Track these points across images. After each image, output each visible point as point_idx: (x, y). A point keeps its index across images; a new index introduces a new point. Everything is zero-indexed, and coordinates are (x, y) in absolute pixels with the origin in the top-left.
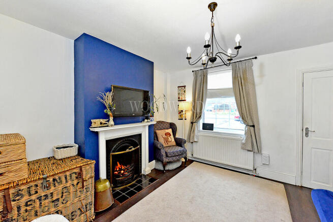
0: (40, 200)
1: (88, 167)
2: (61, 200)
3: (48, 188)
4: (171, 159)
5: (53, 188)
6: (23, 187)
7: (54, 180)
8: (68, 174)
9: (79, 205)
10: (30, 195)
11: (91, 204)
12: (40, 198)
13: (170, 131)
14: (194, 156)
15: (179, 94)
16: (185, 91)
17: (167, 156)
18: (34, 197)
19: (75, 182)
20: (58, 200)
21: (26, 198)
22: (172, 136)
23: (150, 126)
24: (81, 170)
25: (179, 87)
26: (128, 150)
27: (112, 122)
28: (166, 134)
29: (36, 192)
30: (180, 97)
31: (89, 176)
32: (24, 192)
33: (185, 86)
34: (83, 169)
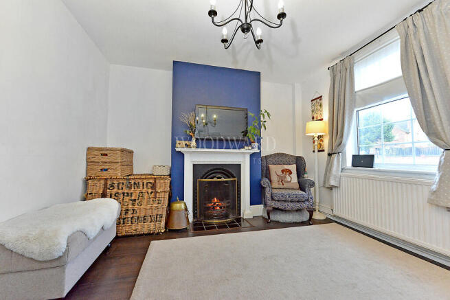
0: (124, 195)
1: (162, 181)
2: (137, 201)
3: (130, 188)
4: (279, 205)
5: (133, 189)
6: (115, 182)
7: (135, 183)
8: (145, 181)
9: (149, 213)
10: (118, 189)
11: (162, 217)
12: (123, 193)
13: (293, 168)
14: (336, 213)
15: (313, 111)
16: (321, 106)
17: (272, 199)
18: (120, 191)
19: (150, 191)
20: (135, 200)
21: (116, 190)
22: (294, 175)
23: (252, 156)
24: (155, 182)
25: (312, 101)
26: (215, 179)
27: (194, 143)
28: (283, 171)
29: (122, 189)
30: (315, 116)
31: (161, 189)
32: (116, 185)
33: (321, 97)
34: (157, 181)
